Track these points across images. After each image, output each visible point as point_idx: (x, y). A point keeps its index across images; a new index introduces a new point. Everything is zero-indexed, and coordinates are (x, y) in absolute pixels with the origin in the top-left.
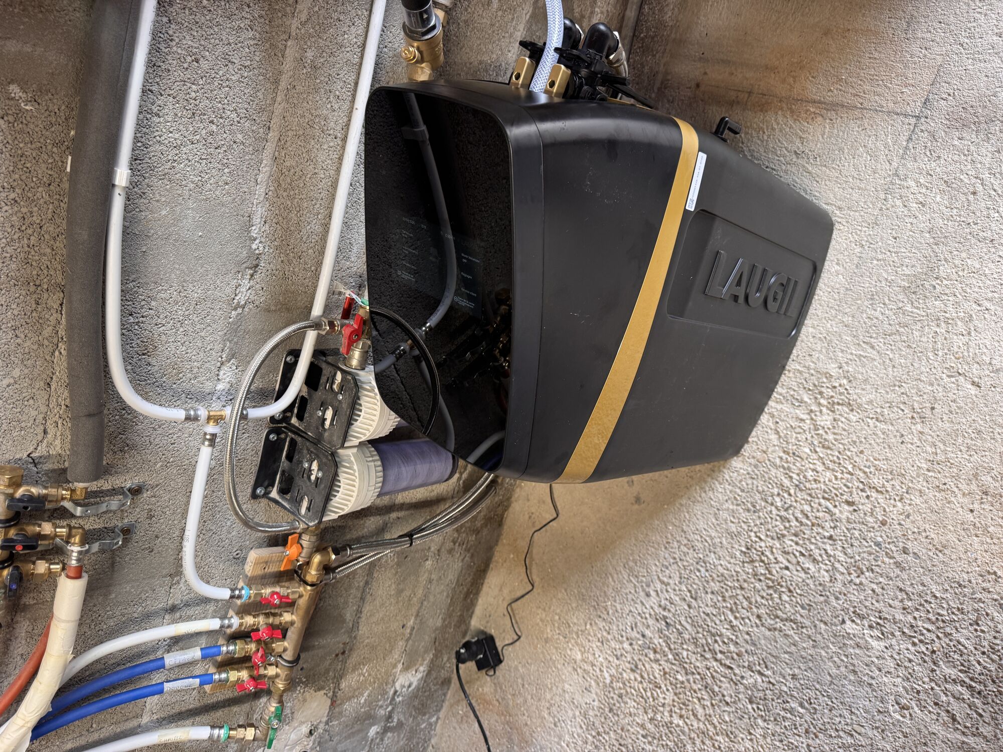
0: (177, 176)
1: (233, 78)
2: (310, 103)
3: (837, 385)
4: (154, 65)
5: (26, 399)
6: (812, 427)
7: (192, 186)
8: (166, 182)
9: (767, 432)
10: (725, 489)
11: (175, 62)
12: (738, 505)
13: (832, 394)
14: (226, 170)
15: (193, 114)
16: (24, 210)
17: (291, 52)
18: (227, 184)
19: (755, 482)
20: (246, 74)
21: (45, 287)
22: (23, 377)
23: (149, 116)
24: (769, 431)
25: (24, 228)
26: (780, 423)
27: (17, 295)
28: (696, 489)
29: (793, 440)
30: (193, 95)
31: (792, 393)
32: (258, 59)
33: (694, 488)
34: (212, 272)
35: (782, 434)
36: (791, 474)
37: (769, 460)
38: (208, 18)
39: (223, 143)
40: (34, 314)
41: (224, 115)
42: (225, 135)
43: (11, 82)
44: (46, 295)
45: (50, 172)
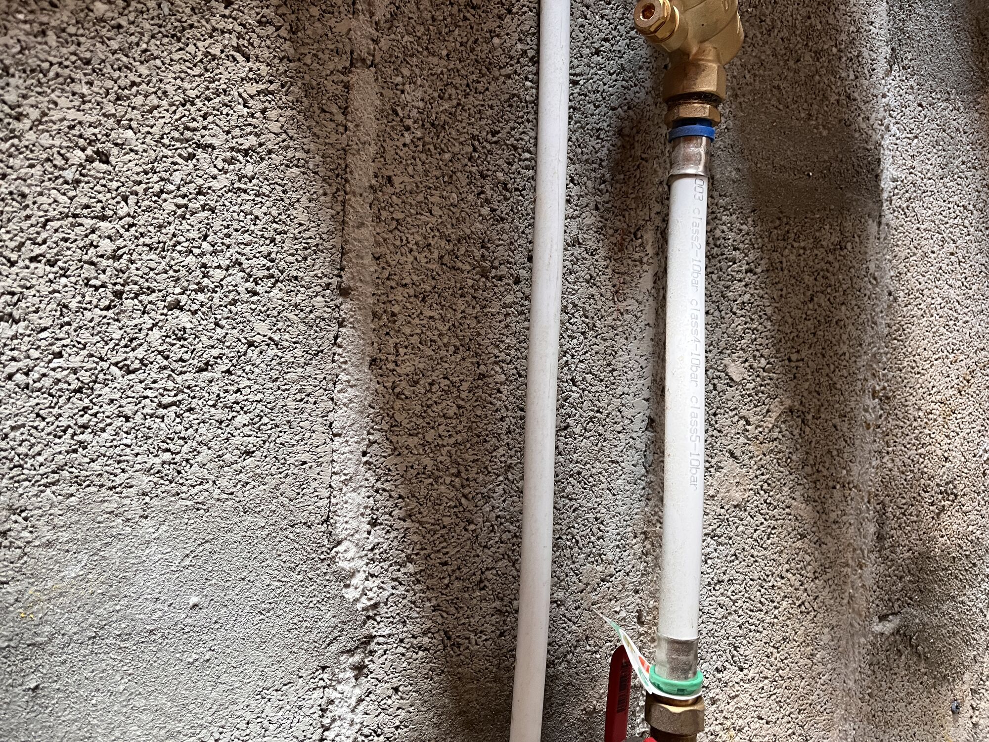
1: (215, 184)
15: (118, 295)
30: (107, 246)
41: (206, 281)
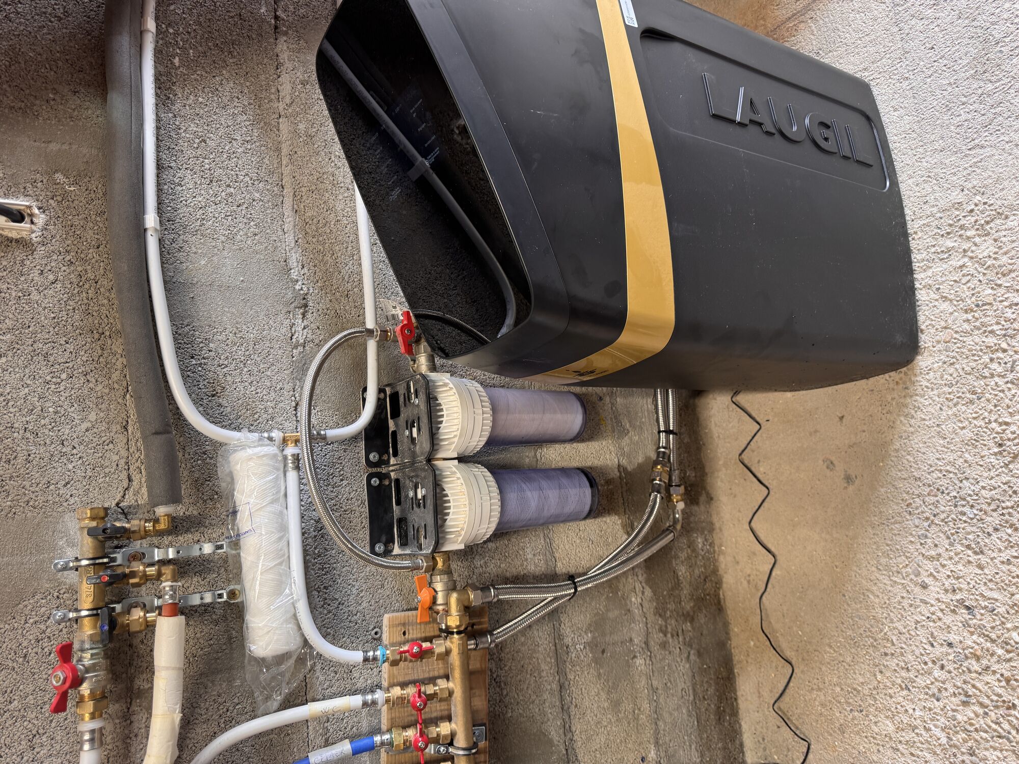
0: (208, 231)
2: (314, 163)
3: (973, 207)
4: (169, 148)
5: (105, 443)
6: (976, 265)
7: (223, 238)
8: (199, 236)
9: (935, 306)
10: (931, 398)
11: (186, 144)
12: (955, 405)
13: (973, 219)
14: (252, 223)
16: (79, 269)
17: (284, 126)
18: (256, 235)
19: (957, 366)
20: (249, 147)
21: (107, 333)
22: (99, 421)
23: (172, 186)
24: (936, 303)
25: (81, 284)
26: (941, 287)
27: (84, 342)
28: (901, 421)
29: (968, 293)
31: (933, 250)
32: (256, 135)
33: (898, 422)
34: (263, 313)
35: (952, 297)
36: (990, 329)
37: (956, 332)
38: (206, 110)
39: (243, 201)
40: (101, 359)
42: (243, 195)
43: (56, 171)
44: (109, 342)
45: (96, 236)
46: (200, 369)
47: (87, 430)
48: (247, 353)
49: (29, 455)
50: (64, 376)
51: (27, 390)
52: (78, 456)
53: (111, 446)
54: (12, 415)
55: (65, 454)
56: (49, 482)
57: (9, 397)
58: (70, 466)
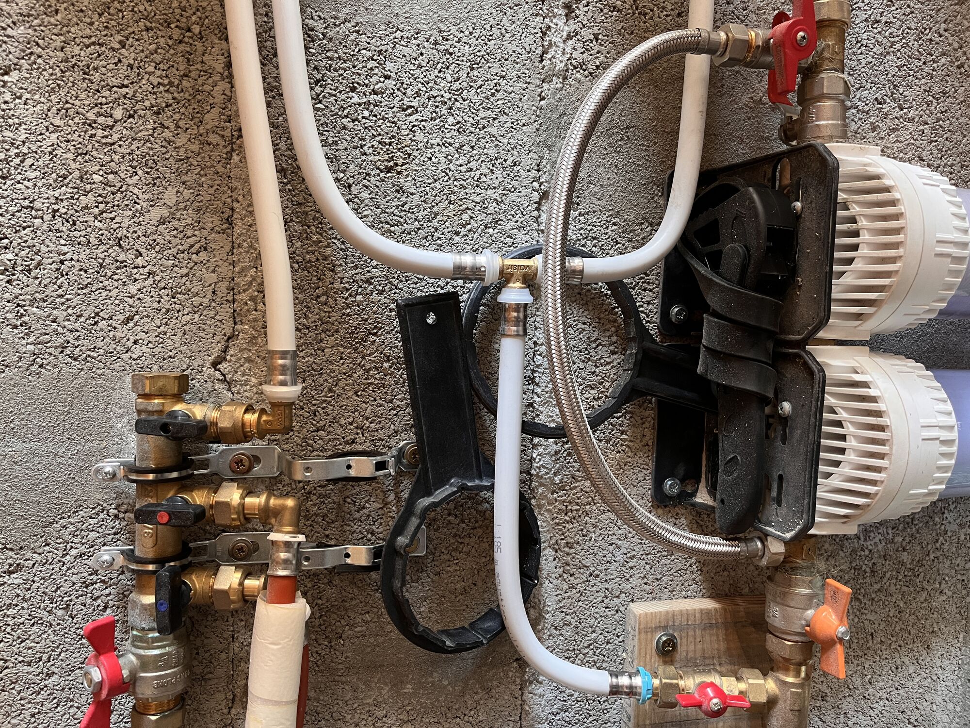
40: (185, 83)
46: (366, 113)
47: (162, 222)
48: (456, 86)
49: (62, 262)
50: (118, 113)
51: (55, 135)
52: (146, 270)
53: (203, 255)
54: (30, 184)
55: (122, 264)
56: (97, 314)
57: (25, 150)
58: (133, 289)
